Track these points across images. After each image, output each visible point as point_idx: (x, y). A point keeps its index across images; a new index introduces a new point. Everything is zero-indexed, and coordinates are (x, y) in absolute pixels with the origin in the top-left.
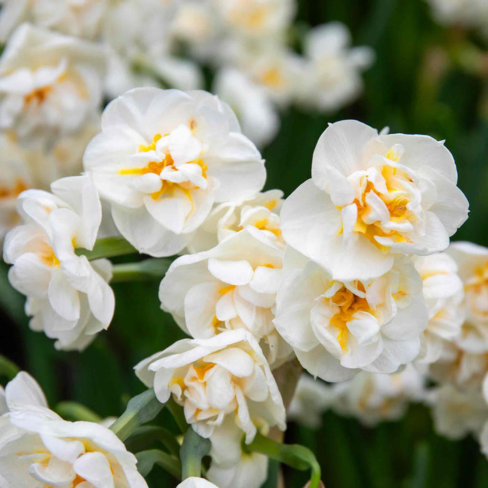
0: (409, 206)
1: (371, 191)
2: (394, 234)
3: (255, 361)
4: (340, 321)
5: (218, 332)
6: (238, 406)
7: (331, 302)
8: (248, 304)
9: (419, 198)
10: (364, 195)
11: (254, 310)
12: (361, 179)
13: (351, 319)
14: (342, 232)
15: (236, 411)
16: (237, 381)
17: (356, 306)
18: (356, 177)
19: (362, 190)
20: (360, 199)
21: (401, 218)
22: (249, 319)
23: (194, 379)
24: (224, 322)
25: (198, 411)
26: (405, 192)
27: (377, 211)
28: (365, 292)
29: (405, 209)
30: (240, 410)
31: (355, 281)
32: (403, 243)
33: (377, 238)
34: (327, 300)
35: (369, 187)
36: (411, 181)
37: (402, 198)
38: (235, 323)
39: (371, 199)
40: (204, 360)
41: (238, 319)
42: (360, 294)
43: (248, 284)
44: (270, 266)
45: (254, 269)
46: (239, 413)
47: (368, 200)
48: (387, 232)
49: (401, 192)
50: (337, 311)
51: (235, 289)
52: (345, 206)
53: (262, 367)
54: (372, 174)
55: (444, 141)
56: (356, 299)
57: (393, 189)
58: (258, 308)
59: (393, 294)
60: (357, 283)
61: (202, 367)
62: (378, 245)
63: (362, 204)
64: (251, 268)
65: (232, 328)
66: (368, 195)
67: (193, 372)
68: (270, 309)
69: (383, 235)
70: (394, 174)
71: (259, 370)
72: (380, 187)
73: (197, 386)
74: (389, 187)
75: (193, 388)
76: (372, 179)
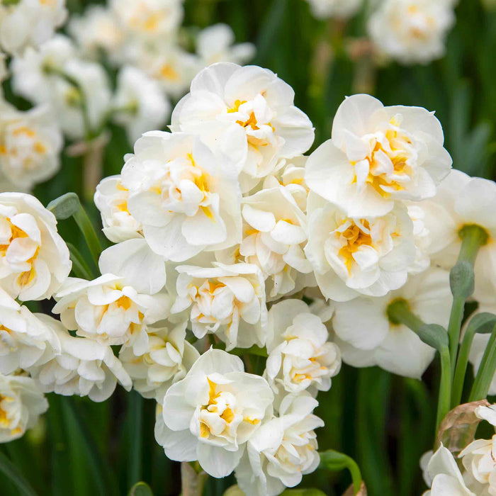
0: (407, 162)
1: (380, 150)
2: (394, 184)
3: (256, 293)
4: (347, 252)
5: (237, 262)
6: (231, 322)
7: (341, 235)
8: (265, 248)
9: (415, 156)
10: (373, 154)
11: (270, 253)
12: (371, 141)
13: (356, 250)
14: (355, 181)
15: (229, 325)
16: (237, 303)
17: (360, 241)
18: (368, 139)
19: (371, 150)
20: (370, 157)
21: (401, 171)
22: (264, 259)
23: (206, 290)
24: (244, 257)
25: (202, 315)
26: (405, 152)
27: (383, 165)
28: (369, 229)
29: (404, 164)
30: (232, 325)
31: (361, 220)
32: (401, 190)
33: (382, 187)
34: (339, 233)
35: (377, 147)
36: (409, 142)
37: (402, 156)
38: (252, 259)
39: (378, 156)
40: (219, 280)
41: (255, 257)
42: (365, 231)
43: (269, 232)
44: (289, 222)
45: (277, 222)
46: (231, 327)
47: (376, 157)
48: (389, 182)
49: (402, 151)
50: (346, 244)
51: (259, 234)
52: (359, 161)
53: (260, 299)
54: (380, 136)
55: (434, 112)
56: (361, 235)
57: (395, 149)
58: (273, 253)
59: (391, 235)
60: (363, 222)
61: (215, 284)
62: (381, 192)
63: (371, 160)
64: (274, 220)
65: (249, 263)
66: (376, 153)
67: (207, 285)
68: (282, 255)
69: (386, 184)
70: (395, 137)
71: (256, 300)
72: (386, 146)
73: (206, 296)
74: (392, 148)
75: (203, 297)
76: (380, 140)
